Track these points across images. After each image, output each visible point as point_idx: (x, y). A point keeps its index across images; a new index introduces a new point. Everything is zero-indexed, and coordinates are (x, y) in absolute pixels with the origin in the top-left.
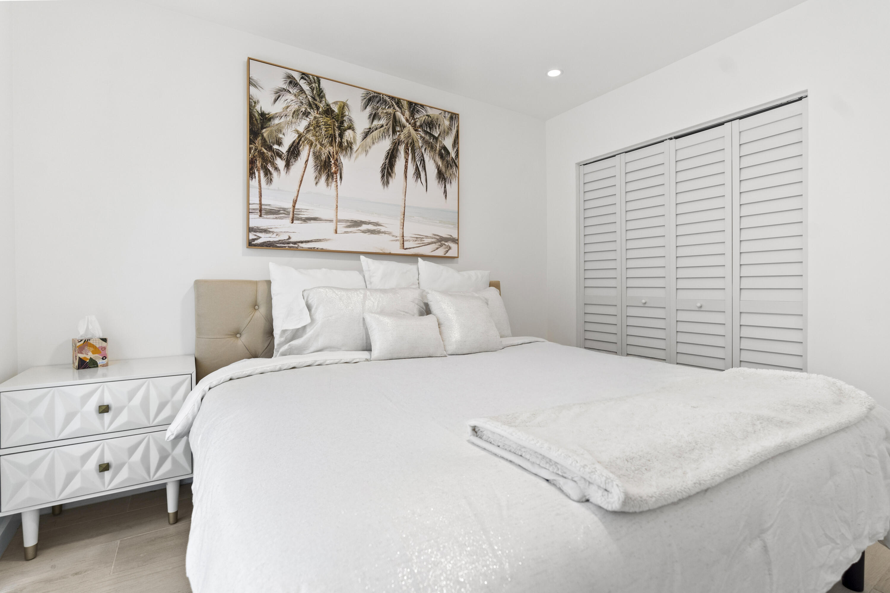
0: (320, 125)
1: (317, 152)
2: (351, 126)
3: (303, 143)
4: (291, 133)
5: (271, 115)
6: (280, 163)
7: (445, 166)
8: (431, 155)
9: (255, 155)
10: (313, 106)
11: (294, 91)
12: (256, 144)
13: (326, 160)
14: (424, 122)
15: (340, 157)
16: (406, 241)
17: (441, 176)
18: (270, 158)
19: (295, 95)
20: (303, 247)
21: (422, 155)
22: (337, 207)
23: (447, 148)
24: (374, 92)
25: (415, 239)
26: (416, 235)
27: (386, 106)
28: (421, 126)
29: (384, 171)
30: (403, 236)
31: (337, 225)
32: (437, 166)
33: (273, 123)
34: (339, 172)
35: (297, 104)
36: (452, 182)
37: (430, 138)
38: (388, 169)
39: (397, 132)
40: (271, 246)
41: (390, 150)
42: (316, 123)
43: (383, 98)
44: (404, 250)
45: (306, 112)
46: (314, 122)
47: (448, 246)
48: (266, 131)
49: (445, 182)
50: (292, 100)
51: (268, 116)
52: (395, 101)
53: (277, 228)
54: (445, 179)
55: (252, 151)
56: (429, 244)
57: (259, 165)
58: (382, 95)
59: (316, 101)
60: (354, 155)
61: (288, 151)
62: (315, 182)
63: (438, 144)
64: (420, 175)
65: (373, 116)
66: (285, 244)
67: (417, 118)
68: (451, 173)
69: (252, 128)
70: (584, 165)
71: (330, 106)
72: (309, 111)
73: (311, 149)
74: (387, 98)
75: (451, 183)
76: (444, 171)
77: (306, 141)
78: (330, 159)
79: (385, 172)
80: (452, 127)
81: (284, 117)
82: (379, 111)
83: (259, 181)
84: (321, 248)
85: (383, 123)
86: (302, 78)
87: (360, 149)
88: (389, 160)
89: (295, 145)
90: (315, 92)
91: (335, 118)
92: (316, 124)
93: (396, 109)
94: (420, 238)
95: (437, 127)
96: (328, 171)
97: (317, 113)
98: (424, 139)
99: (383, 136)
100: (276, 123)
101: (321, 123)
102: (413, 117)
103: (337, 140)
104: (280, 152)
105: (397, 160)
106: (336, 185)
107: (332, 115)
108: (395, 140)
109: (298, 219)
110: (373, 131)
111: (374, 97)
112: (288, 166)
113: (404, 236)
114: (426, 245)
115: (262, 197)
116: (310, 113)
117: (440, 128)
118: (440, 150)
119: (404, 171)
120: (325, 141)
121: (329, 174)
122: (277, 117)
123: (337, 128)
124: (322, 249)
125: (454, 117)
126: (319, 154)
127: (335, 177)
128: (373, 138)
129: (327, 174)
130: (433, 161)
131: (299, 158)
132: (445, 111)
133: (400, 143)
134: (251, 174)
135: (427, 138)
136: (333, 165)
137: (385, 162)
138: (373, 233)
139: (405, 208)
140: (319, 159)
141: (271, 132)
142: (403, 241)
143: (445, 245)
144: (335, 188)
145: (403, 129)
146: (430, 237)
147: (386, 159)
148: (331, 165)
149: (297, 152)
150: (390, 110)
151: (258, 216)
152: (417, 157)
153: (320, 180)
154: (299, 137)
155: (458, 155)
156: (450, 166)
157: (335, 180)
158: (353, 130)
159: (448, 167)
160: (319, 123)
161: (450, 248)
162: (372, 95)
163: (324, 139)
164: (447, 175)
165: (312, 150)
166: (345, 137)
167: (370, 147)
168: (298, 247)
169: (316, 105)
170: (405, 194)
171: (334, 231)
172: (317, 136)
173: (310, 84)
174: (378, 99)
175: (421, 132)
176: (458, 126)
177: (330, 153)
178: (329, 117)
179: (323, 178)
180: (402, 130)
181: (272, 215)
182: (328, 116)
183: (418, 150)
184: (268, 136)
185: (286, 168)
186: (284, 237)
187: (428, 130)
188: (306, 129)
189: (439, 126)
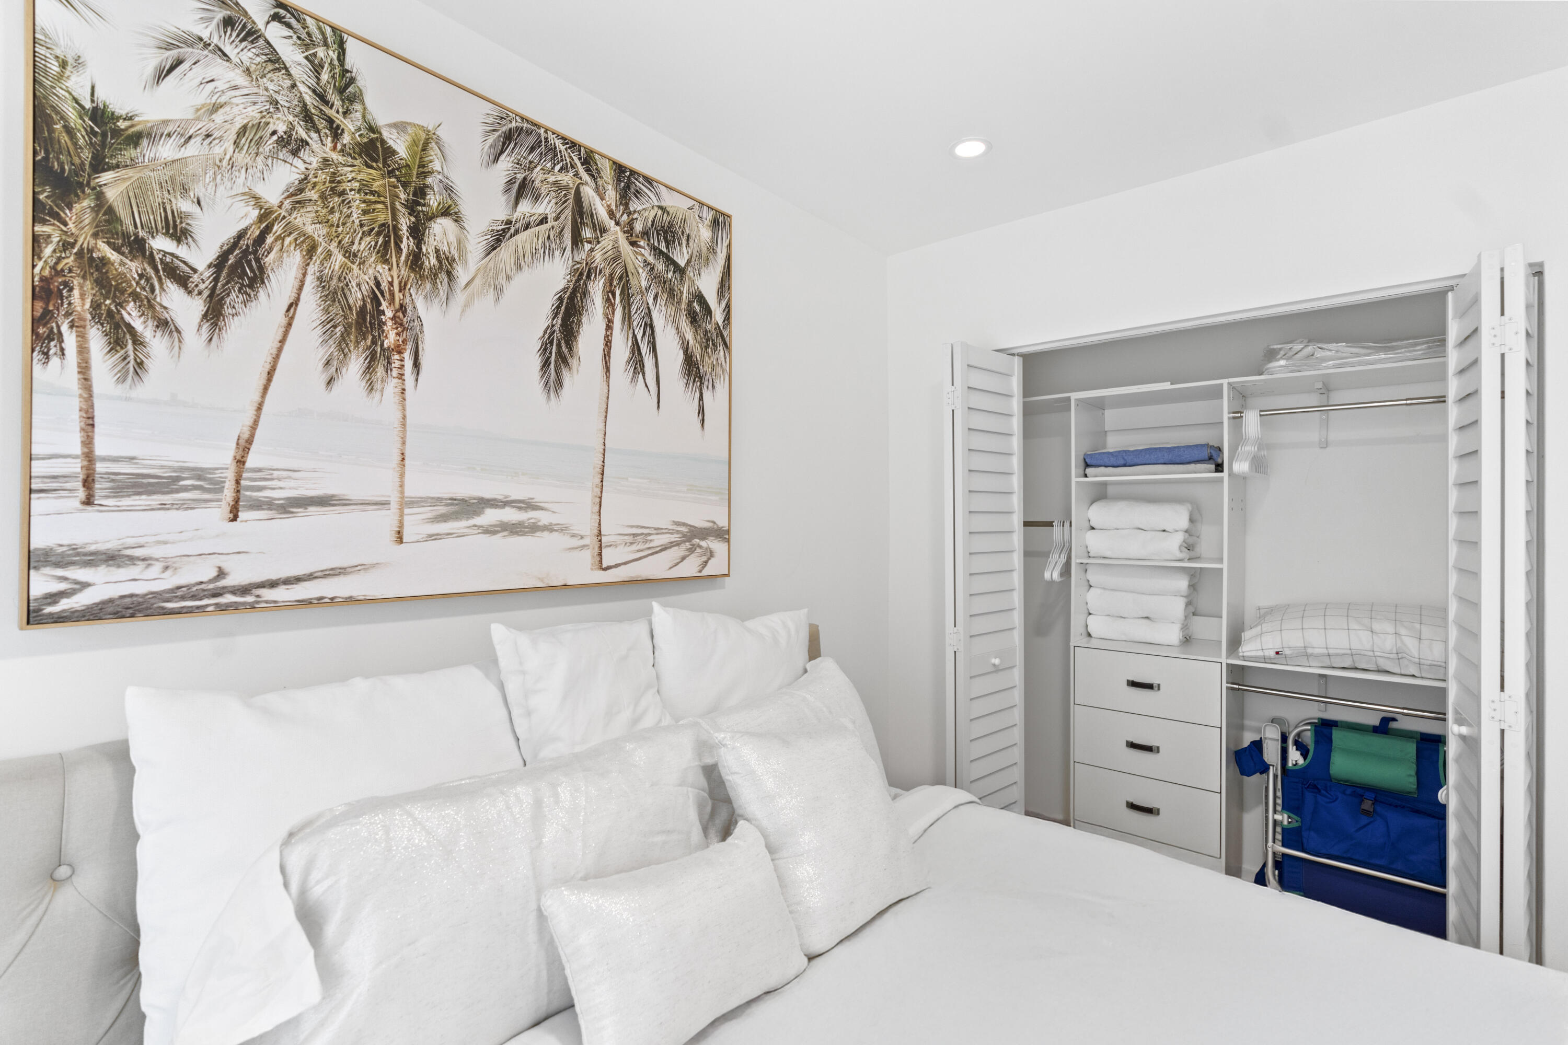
0: (344, 190)
1: (331, 278)
2: (450, 206)
3: (279, 242)
4: (230, 201)
5: (140, 123)
7: (701, 345)
8: (669, 313)
9: (59, 267)
10: (317, 122)
11: (248, 55)
12: (66, 224)
13: (365, 305)
14: (652, 225)
15: (415, 301)
16: (607, 546)
17: (692, 370)
18: (134, 284)
19: (248, 69)
20: (275, 602)
21: (647, 311)
22: (403, 459)
23: (705, 298)
24: (522, 118)
25: (630, 539)
26: (632, 527)
27: (555, 165)
28: (645, 234)
29: (548, 351)
30: (600, 534)
31: (402, 515)
32: (683, 342)
33: (152, 155)
34: (409, 347)
35: (255, 103)
36: (715, 384)
37: (668, 267)
38: (559, 346)
39: (585, 243)
40: (140, 611)
41: (565, 290)
42: (330, 182)
43: (546, 139)
44: (601, 571)
45: (290, 136)
46: (322, 177)
47: (706, 548)
48: (116, 180)
49: (700, 386)
50: (235, 88)
51: (127, 123)
52: (580, 155)
53: (166, 543)
54: (701, 378)
55: (48, 251)
56: (664, 548)
57: (83, 305)
58: (542, 131)
59: (331, 108)
60: (460, 297)
61: (219, 264)
62: (324, 378)
63: (685, 286)
64: (644, 366)
65: (517, 185)
66: (201, 599)
67: (635, 211)
68: (715, 363)
69: (46, 158)
71: (381, 134)
72: (305, 136)
73: (311, 265)
74: (558, 143)
75: (713, 387)
76: (699, 356)
77: (289, 235)
78: (380, 304)
79: (551, 353)
80: (717, 245)
81: (199, 139)
82: (534, 175)
83: (79, 367)
84: (347, 595)
85: (547, 212)
86: (276, 17)
87: (477, 282)
88: (562, 320)
89: (247, 246)
90: (325, 76)
91: (397, 173)
92: (327, 184)
93: (581, 179)
94: (642, 534)
95: (683, 241)
96: (374, 342)
97: (335, 148)
98: (652, 269)
99: (547, 249)
100: (165, 155)
101: (349, 184)
102: (626, 206)
103: (404, 246)
104: (182, 265)
105: (584, 320)
106: (399, 390)
107: (385, 164)
108: (578, 263)
109: (258, 505)
110: (517, 232)
111: (520, 130)
113: (602, 533)
114: (657, 552)
115: (96, 429)
116: (307, 144)
117: (691, 244)
118: (690, 303)
119: (602, 352)
120: (363, 243)
121: (376, 352)
122: (169, 135)
123: (406, 206)
124: (351, 597)
125: (720, 221)
126: (341, 285)
127: (397, 364)
128: (516, 251)
129: (368, 352)
130: (674, 331)
131: (262, 294)
132: (702, 204)
133: (593, 275)
134: (43, 337)
135: (660, 266)
136: (390, 323)
137: (553, 326)
138: (516, 533)
139: (604, 455)
140: (339, 302)
141: (142, 187)
142: (600, 547)
143: (700, 547)
144: (398, 398)
145: (602, 237)
146: (666, 531)
147: (555, 315)
148: (385, 324)
149: (252, 270)
150: (567, 179)
151: (75, 503)
152: (636, 316)
153: (344, 370)
154: (261, 218)
155: (729, 318)
156: (713, 344)
157: (395, 373)
158: (456, 221)
159: (707, 347)
160: (339, 182)
161: (712, 554)
162: (513, 125)
163: (358, 238)
164: (706, 368)
165: (313, 269)
166: (431, 239)
167: (508, 278)
168: (258, 602)
169: (330, 121)
170: (606, 417)
171: (394, 537)
172: (333, 226)
173: (306, 43)
174: (531, 140)
175: (645, 249)
176: (729, 246)
177: (378, 284)
178: (375, 169)
179: (356, 364)
180: (598, 237)
181: (144, 497)
182: (374, 164)
183: (638, 298)
184: (126, 200)
185: (206, 326)
186: (203, 573)
187: (663, 247)
188: (292, 195)
189: (688, 240)
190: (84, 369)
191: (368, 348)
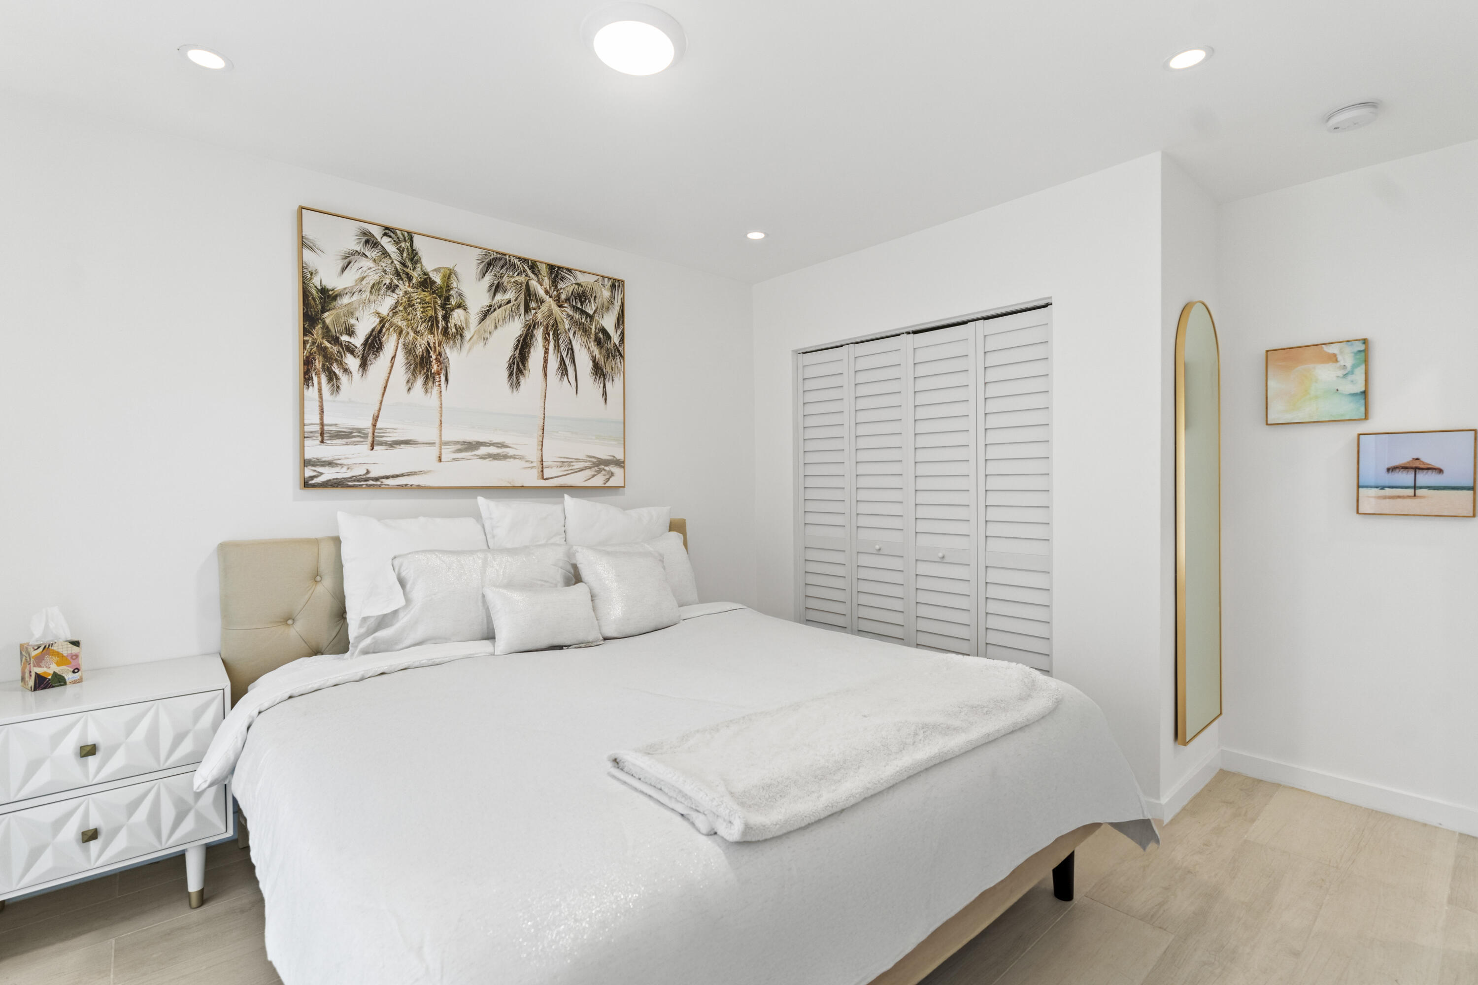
0: (414, 304)
1: (409, 344)
2: (461, 303)
3: (388, 331)
4: (368, 317)
5: (336, 291)
6: (352, 362)
7: (604, 357)
8: (583, 341)
9: (312, 352)
10: (402, 276)
11: (373, 254)
12: (313, 335)
13: (423, 354)
14: (572, 294)
15: (446, 350)
16: (546, 467)
17: (598, 372)
18: (335, 355)
19: (375, 260)
20: (388, 485)
21: (569, 341)
22: (441, 424)
23: (606, 330)
24: (497, 253)
25: (560, 464)
26: (561, 457)
27: (514, 273)
28: (568, 300)
29: (512, 368)
30: (542, 461)
31: (441, 449)
32: (592, 356)
33: (341, 303)
34: (443, 372)
35: (377, 273)
36: (614, 378)
37: (582, 316)
38: (518, 365)
39: (532, 310)
40: (339, 485)
41: (521, 336)
42: (408, 301)
43: (510, 260)
44: (544, 480)
45: (391, 285)
46: (404, 299)
47: (609, 471)
48: (329, 315)
49: (604, 380)
50: (370, 268)
51: (332, 292)
52: (528, 265)
53: (348, 458)
54: (604, 376)
55: (308, 346)
56: (581, 470)
57: (319, 365)
58: (508, 256)
59: (408, 268)
60: (466, 346)
61: (365, 344)
62: (407, 388)
63: (593, 325)
64: (567, 371)
65: (494, 287)
66: (360, 482)
67: (561, 289)
68: (613, 366)
69: (307, 311)
70: (803, 353)
71: (429, 275)
72: (397, 283)
73: (401, 339)
74: (516, 261)
75: (613, 380)
76: (603, 363)
77: (391, 328)
78: (430, 353)
79: (513, 369)
80: (614, 299)
81: (357, 293)
82: (503, 280)
83: (318, 390)
84: (417, 484)
85: (511, 297)
86: (385, 234)
87: (475, 338)
88: (520, 351)
89: (376, 334)
90: (405, 255)
91: (437, 292)
92: (407, 302)
93: (529, 277)
94: (567, 462)
95: (592, 300)
96: (427, 371)
97: (409, 286)
98: (572, 318)
99: (511, 316)
100: (345, 302)
101: (416, 301)
102: (556, 286)
103: (440, 325)
104: (352, 346)
105: (532, 350)
106: (439, 392)
107: (431, 289)
108: (528, 321)
109: (381, 444)
110: (495, 310)
111: (496, 259)
112: (364, 365)
113: (544, 460)
114: (576, 472)
115: (325, 413)
116: (398, 286)
117: (597, 301)
118: (596, 334)
119: (542, 366)
120: (422, 326)
121: (428, 375)
122: (347, 294)
123: (441, 306)
124: (419, 485)
125: (616, 285)
126: (413, 346)
127: (437, 380)
128: (494, 320)
129: (425, 375)
130: (586, 351)
131: (381, 354)
132: (604, 277)
133: (537, 326)
134: (307, 379)
135: (577, 316)
136: (434, 361)
137: (514, 355)
138: (496, 459)
139: (544, 419)
140: (412, 354)
141: (337, 316)
142: (543, 468)
143: (605, 470)
144: (438, 395)
145: (541, 305)
146: (583, 460)
147: (516, 349)
148: (432, 362)
149: (378, 345)
150: (522, 279)
151: (318, 442)
152: (562, 345)
153: (415, 384)
154: (381, 322)
155: (623, 340)
156: (612, 356)
157: (437, 384)
158: (464, 309)
159: (608, 357)
160: (412, 301)
161: (612, 474)
162: (492, 257)
163: (420, 324)
164: (607, 369)
165: (401, 341)
166: (453, 320)
167: (490, 333)
168: (382, 485)
169: (407, 274)
170: (545, 400)
171: (437, 459)
172: (409, 320)
173: (397, 242)
174: (502, 263)
175: (567, 308)
176: (623, 298)
177: (429, 344)
178: (427, 292)
179: (420, 381)
180: (539, 306)
181: (340, 440)
182: (426, 290)
183: (563, 335)
184: (332, 323)
185: (361, 370)
186: (360, 471)
187: (579, 305)
188: (392, 310)
189: (595, 299)
190: (320, 390)
191: (425, 373)
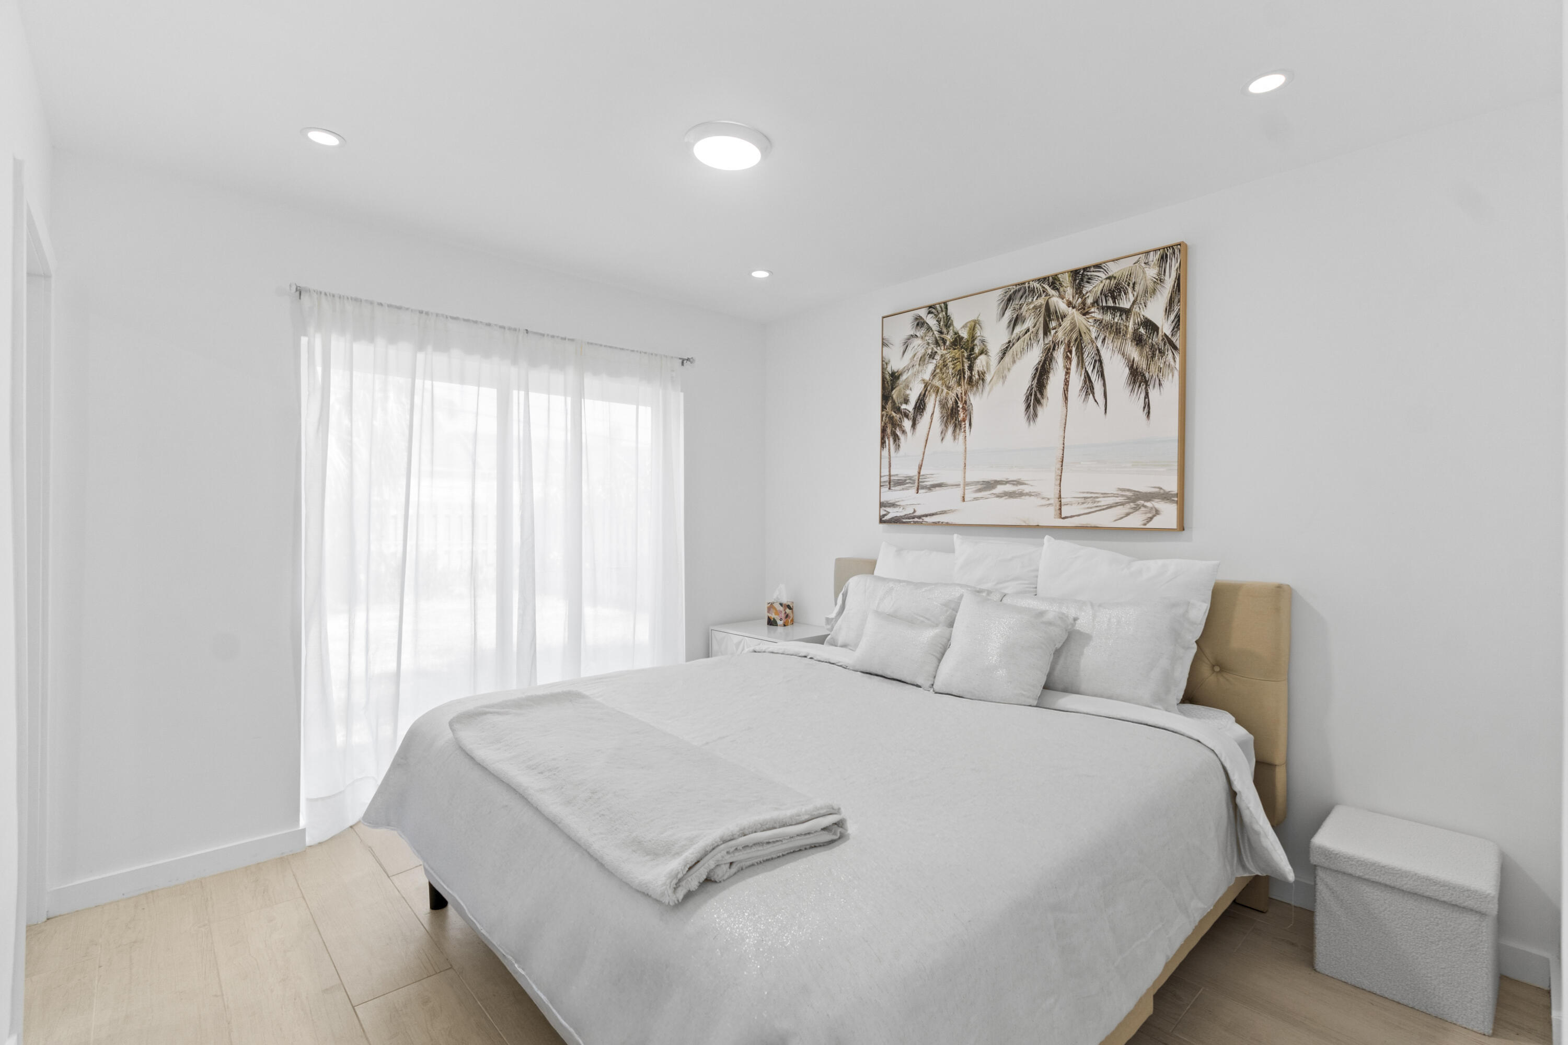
0: (947, 363)
1: (943, 400)
2: (984, 349)
3: (929, 393)
4: (918, 385)
5: (900, 371)
6: (907, 424)
7: (1147, 357)
9: (885, 423)
10: (940, 343)
11: (921, 333)
12: (887, 410)
13: (953, 406)
14: (1101, 294)
15: (970, 397)
16: (1065, 504)
17: (1138, 379)
18: (898, 422)
19: (922, 337)
20: (927, 522)
21: (1096, 352)
22: (965, 466)
23: (1151, 321)
24: (1016, 285)
25: (1083, 500)
26: (1084, 493)
27: (1033, 298)
28: (1096, 302)
29: (1029, 399)
30: (1060, 497)
31: (964, 490)
32: (1129, 361)
33: (902, 380)
34: (968, 418)
35: (924, 347)
36: (1162, 382)
37: (1114, 315)
38: (1036, 395)
39: (1052, 331)
40: (899, 521)
41: (1039, 364)
43: (1029, 286)
44: (1061, 520)
45: (932, 353)
46: (941, 362)
47: (1152, 508)
48: (896, 391)
49: (1146, 388)
50: (919, 345)
51: (898, 373)
52: (1049, 282)
53: (904, 501)
54: (1146, 382)
55: (884, 417)
56: (1110, 507)
57: (889, 431)
58: (1027, 284)
59: (944, 334)
60: (987, 388)
61: (915, 408)
62: (941, 438)
63: (1131, 321)
64: (1093, 389)
65: (1013, 321)
66: (910, 519)
67: (1087, 293)
68: (1163, 366)
69: (884, 393)
71: (959, 333)
72: (936, 350)
73: (938, 397)
74: (1036, 284)
75: (1160, 384)
76: (1144, 367)
77: (932, 389)
78: (958, 403)
79: (1031, 400)
80: (1164, 275)
81: (911, 368)
82: (1022, 310)
84: (946, 522)
85: (1029, 325)
86: (930, 313)
87: (995, 378)
88: (1037, 380)
89: (922, 398)
90: (942, 323)
91: (964, 346)
92: (942, 364)
93: (1049, 296)
94: (1091, 497)
95: (1129, 289)
96: (956, 420)
97: (944, 349)
98: (1101, 322)
99: (1029, 345)
100: (904, 378)
101: (949, 360)
102: (1081, 293)
103: (966, 376)
104: (908, 412)
105: (1051, 375)
106: (964, 437)
107: (960, 345)
108: (1047, 344)
109: (923, 488)
110: (1013, 344)
111: (1015, 292)
112: (914, 425)
113: (1062, 497)
114: (1103, 509)
115: (891, 467)
116: (937, 352)
117: (1137, 288)
118: (1136, 330)
119: (1062, 389)
120: (953, 381)
121: (957, 424)
122: (906, 371)
123: (967, 358)
125: (1169, 254)
126: (946, 401)
127: (963, 426)
128: (1013, 354)
129: (954, 425)
130: (1120, 356)
131: (925, 413)
132: (1148, 253)
133: (1057, 347)
134: (883, 443)
135: (1108, 317)
136: (961, 410)
137: (1032, 385)
138: (1012, 497)
139: (1063, 450)
140: (946, 408)
141: (900, 391)
142: (1060, 505)
143: (1145, 506)
144: (964, 441)
145: (1062, 321)
146: (1112, 495)
147: (1034, 379)
148: (959, 411)
149: (923, 406)
150: (1042, 301)
151: (887, 489)
152: (1087, 359)
153: (946, 434)
154: (925, 387)
155: (1180, 324)
156: (1160, 352)
157: (963, 430)
158: (986, 354)
159: (1153, 356)
160: (946, 361)
161: (1157, 512)
162: (1012, 291)
163: (951, 380)
164: (1152, 373)
165: (938, 399)
166: (976, 368)
167: (1009, 370)
168: (923, 522)
169: (943, 339)
170: (1065, 428)
171: (961, 499)
172: (944, 379)
173: (937, 315)
174: (1021, 293)
175: (1094, 312)
176: (1180, 268)
177: (957, 395)
179: (950, 429)
180: (1060, 323)
181: (899, 486)
182: (956, 348)
183: (1089, 347)
184: (897, 397)
185: (912, 429)
186: (909, 511)
187: (1111, 303)
188: (933, 373)
189: (1134, 288)
190: (889, 450)
191: (954, 422)
